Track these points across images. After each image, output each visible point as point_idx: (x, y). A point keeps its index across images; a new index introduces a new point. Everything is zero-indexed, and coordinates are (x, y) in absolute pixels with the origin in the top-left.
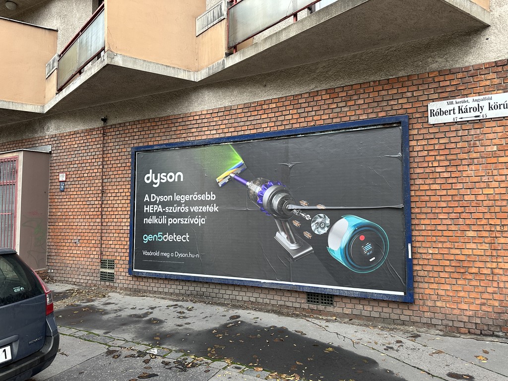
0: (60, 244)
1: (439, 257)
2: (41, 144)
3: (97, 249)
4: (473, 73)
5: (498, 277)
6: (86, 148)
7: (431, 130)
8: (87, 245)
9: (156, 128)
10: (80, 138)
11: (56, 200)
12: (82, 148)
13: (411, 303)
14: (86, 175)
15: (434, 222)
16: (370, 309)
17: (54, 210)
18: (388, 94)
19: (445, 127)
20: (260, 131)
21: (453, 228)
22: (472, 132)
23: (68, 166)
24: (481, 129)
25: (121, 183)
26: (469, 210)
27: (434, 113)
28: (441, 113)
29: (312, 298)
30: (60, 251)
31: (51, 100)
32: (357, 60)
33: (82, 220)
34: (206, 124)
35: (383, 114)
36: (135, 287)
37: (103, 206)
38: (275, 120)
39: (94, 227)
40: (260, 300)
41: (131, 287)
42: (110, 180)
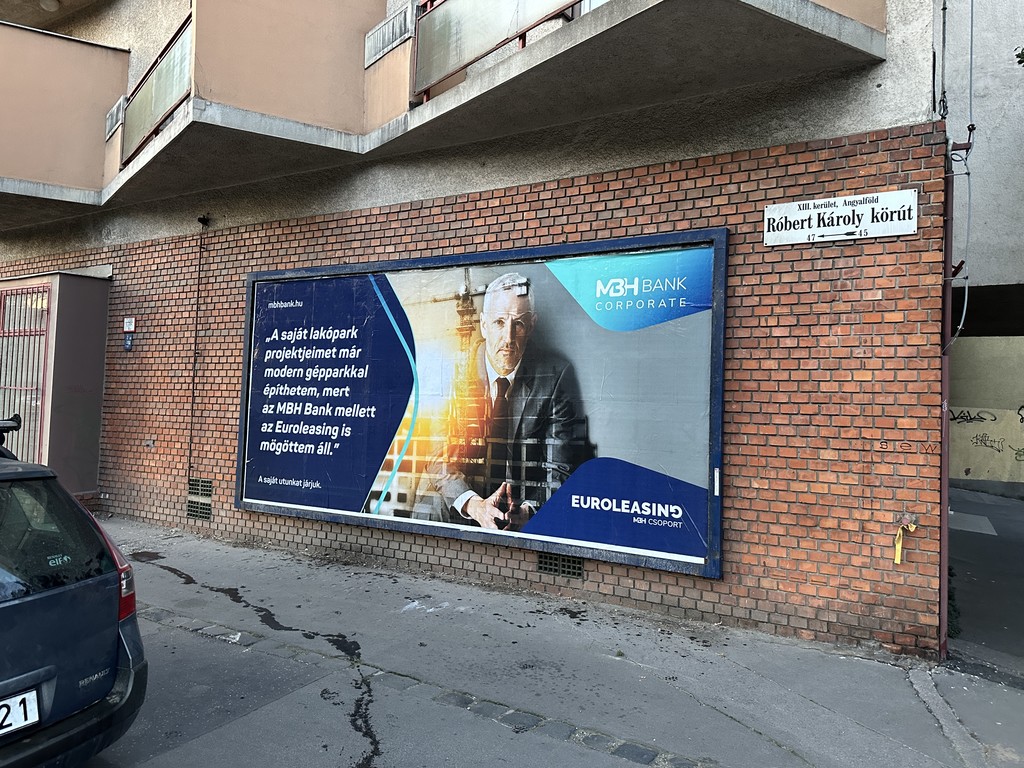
0: (121, 448)
1: (770, 495)
2: (94, 263)
3: (184, 460)
4: (849, 152)
5: (872, 538)
6: (171, 272)
7: (768, 258)
8: (167, 451)
9: (292, 237)
10: (162, 254)
11: (118, 367)
12: (164, 272)
13: (717, 580)
14: (169, 322)
15: (764, 430)
16: (644, 586)
17: (113, 385)
18: (695, 188)
19: (793, 252)
20: (470, 249)
21: (797, 441)
22: (841, 263)
23: (139, 305)
24: (857, 258)
25: (229, 339)
26: (828, 409)
28: (788, 225)
29: (546, 563)
30: (121, 460)
31: (110, 183)
32: (646, 120)
33: (159, 406)
34: (377, 234)
35: (684, 225)
36: (246, 531)
37: (197, 380)
38: (497, 230)
39: (180, 419)
40: (457, 564)
41: (239, 530)
42: (209, 333)
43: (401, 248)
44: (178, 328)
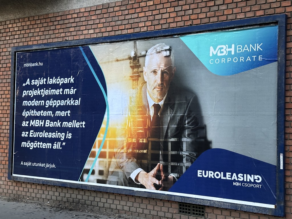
20: (137, 30)
29: (183, 209)
34: (84, 23)
35: (261, 13)
36: (14, 192)
38: (152, 19)
40: (133, 209)
41: (10, 192)
43: (97, 31)
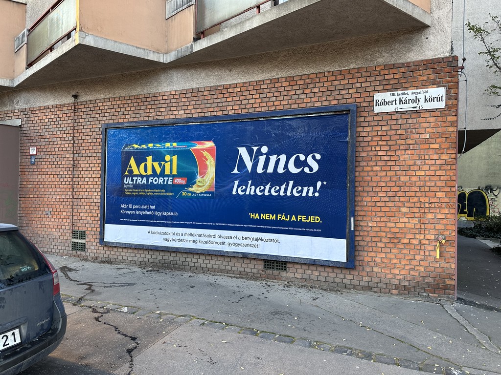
0: (31, 215)
1: (377, 229)
2: (10, 118)
3: (69, 221)
4: (413, 69)
5: (425, 247)
6: (56, 123)
7: (376, 118)
8: (59, 216)
9: (126, 105)
10: (50, 113)
11: (27, 173)
12: (52, 123)
13: (352, 269)
14: (56, 149)
15: (374, 199)
16: (317, 273)
17: (25, 183)
18: (340, 84)
19: (387, 116)
20: (225, 113)
21: (390, 204)
22: (410, 121)
24: (417, 119)
25: (92, 158)
26: (404, 189)
27: (379, 103)
28: (385, 103)
29: (268, 265)
30: (31, 222)
31: (20, 74)
32: (314, 51)
33: (53, 193)
34: (174, 105)
35: (335, 102)
36: (106, 256)
37: (74, 180)
38: (239, 104)
39: (66, 200)
40: (222, 267)
41: (101, 255)
42: (81, 155)
44: (62, 152)
